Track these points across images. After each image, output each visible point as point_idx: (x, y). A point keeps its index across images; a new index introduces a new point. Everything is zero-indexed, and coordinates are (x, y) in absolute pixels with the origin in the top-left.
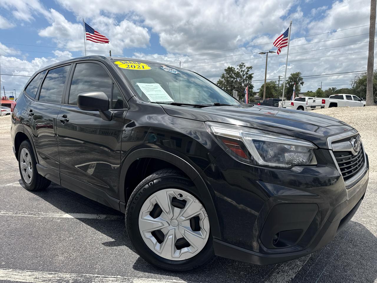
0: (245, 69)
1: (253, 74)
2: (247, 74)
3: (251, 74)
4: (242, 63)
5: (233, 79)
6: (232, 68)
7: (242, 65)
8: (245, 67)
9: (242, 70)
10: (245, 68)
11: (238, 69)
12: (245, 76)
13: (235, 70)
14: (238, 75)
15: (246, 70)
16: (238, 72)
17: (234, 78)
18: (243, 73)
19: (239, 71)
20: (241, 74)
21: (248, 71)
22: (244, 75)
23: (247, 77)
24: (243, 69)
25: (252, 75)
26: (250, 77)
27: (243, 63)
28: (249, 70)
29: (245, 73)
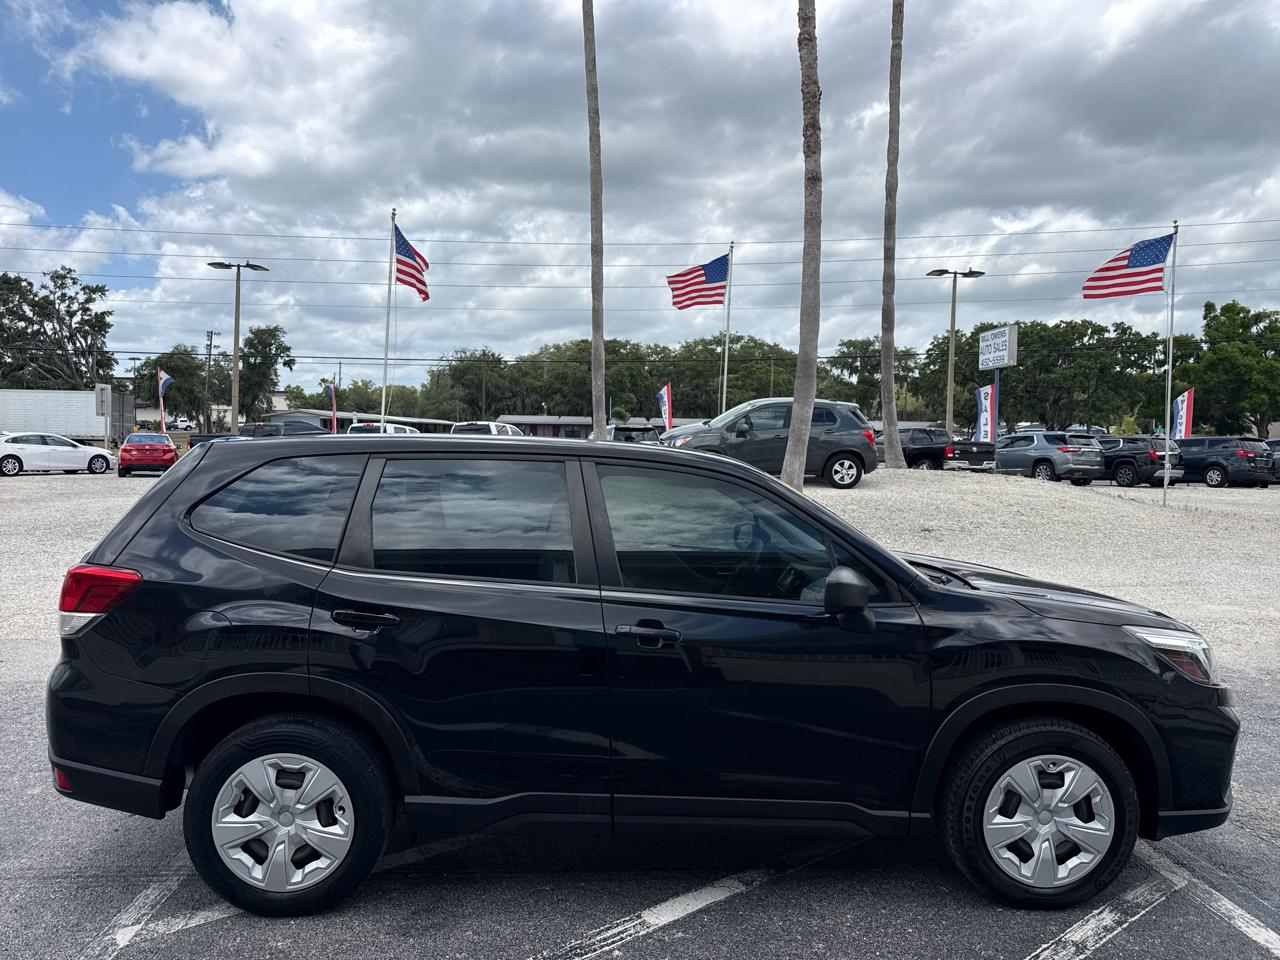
0: (77, 293)
1: (110, 313)
2: (85, 310)
3: (103, 314)
4: (63, 268)
5: (22, 324)
6: (18, 280)
7: (64, 277)
8: (74, 283)
9: (64, 295)
10: (77, 288)
11: (44, 287)
12: (77, 318)
13: (35, 290)
14: (45, 309)
15: (82, 297)
16: (46, 298)
17: (30, 321)
18: (69, 306)
19: (52, 297)
20: (63, 307)
21: (89, 300)
22: (72, 314)
23: (82, 322)
24: (70, 292)
25: (109, 319)
26: (99, 324)
27: (71, 270)
28: (94, 296)
29: (75, 307)
